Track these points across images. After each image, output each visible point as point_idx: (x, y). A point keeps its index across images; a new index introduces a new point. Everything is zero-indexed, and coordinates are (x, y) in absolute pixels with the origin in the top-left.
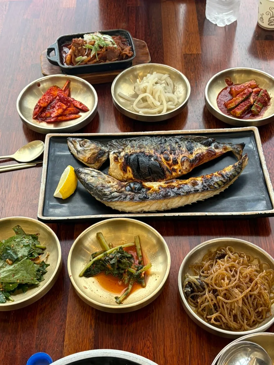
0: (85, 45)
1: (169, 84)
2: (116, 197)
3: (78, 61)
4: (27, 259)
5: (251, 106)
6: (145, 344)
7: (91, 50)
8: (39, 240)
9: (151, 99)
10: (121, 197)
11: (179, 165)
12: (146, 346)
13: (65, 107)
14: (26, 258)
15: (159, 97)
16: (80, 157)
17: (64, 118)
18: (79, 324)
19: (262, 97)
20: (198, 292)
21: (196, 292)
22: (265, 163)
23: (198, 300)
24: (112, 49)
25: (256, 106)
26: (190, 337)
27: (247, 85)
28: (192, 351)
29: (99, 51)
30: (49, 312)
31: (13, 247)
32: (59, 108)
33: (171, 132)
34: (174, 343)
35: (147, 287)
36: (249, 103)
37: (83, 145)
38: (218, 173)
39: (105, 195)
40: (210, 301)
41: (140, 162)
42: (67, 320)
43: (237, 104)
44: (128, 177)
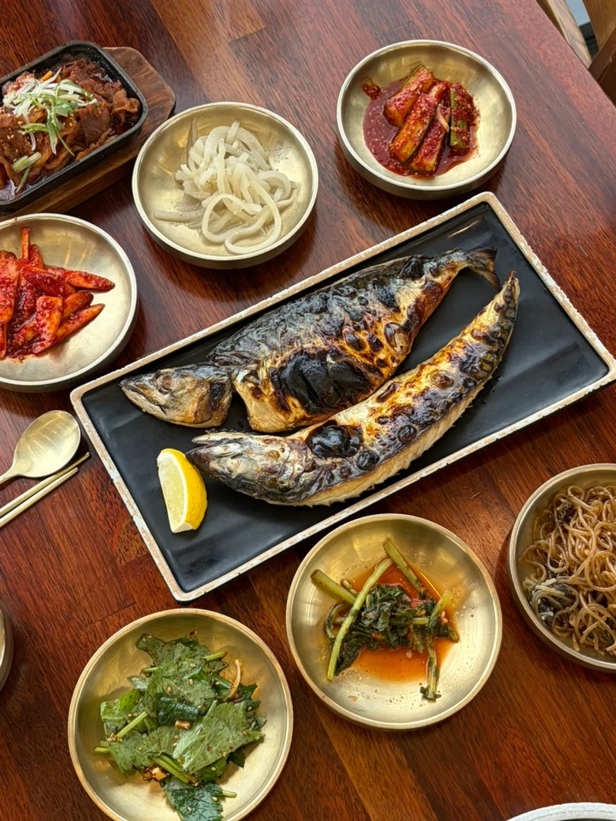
0: (24, 127)
1: (248, 144)
2: (312, 483)
3: (22, 169)
4: (218, 704)
5: (448, 135)
6: (514, 747)
7: (45, 134)
8: (201, 643)
9: (236, 205)
10: (322, 479)
11: (385, 347)
12: (517, 750)
13: (59, 302)
14: (215, 701)
15: (251, 190)
16: (174, 416)
17: (71, 327)
18: (376, 769)
19: (459, 105)
20: (564, 607)
21: (560, 609)
22: (545, 270)
23: (572, 623)
24: (90, 111)
25: (458, 132)
26: (582, 692)
27: (415, 87)
28: (599, 717)
29: (62, 131)
30: (308, 775)
31: (171, 692)
32: (50, 313)
33: (327, 273)
34: (562, 718)
35: (461, 638)
36: (441, 133)
37: (167, 387)
38: (472, 336)
39: (287, 489)
40: (597, 617)
41: (309, 379)
42: (351, 775)
43: (417, 144)
44: (296, 418)
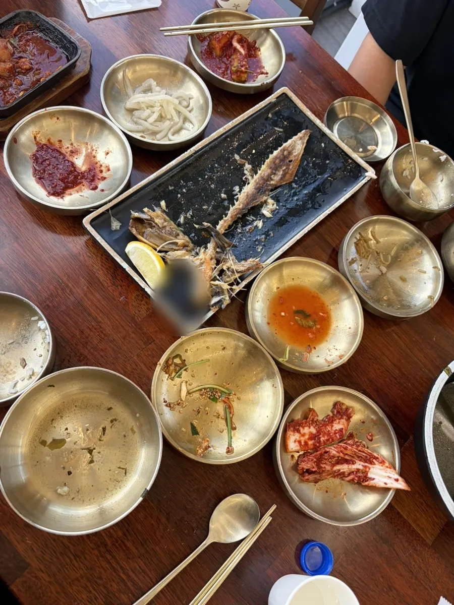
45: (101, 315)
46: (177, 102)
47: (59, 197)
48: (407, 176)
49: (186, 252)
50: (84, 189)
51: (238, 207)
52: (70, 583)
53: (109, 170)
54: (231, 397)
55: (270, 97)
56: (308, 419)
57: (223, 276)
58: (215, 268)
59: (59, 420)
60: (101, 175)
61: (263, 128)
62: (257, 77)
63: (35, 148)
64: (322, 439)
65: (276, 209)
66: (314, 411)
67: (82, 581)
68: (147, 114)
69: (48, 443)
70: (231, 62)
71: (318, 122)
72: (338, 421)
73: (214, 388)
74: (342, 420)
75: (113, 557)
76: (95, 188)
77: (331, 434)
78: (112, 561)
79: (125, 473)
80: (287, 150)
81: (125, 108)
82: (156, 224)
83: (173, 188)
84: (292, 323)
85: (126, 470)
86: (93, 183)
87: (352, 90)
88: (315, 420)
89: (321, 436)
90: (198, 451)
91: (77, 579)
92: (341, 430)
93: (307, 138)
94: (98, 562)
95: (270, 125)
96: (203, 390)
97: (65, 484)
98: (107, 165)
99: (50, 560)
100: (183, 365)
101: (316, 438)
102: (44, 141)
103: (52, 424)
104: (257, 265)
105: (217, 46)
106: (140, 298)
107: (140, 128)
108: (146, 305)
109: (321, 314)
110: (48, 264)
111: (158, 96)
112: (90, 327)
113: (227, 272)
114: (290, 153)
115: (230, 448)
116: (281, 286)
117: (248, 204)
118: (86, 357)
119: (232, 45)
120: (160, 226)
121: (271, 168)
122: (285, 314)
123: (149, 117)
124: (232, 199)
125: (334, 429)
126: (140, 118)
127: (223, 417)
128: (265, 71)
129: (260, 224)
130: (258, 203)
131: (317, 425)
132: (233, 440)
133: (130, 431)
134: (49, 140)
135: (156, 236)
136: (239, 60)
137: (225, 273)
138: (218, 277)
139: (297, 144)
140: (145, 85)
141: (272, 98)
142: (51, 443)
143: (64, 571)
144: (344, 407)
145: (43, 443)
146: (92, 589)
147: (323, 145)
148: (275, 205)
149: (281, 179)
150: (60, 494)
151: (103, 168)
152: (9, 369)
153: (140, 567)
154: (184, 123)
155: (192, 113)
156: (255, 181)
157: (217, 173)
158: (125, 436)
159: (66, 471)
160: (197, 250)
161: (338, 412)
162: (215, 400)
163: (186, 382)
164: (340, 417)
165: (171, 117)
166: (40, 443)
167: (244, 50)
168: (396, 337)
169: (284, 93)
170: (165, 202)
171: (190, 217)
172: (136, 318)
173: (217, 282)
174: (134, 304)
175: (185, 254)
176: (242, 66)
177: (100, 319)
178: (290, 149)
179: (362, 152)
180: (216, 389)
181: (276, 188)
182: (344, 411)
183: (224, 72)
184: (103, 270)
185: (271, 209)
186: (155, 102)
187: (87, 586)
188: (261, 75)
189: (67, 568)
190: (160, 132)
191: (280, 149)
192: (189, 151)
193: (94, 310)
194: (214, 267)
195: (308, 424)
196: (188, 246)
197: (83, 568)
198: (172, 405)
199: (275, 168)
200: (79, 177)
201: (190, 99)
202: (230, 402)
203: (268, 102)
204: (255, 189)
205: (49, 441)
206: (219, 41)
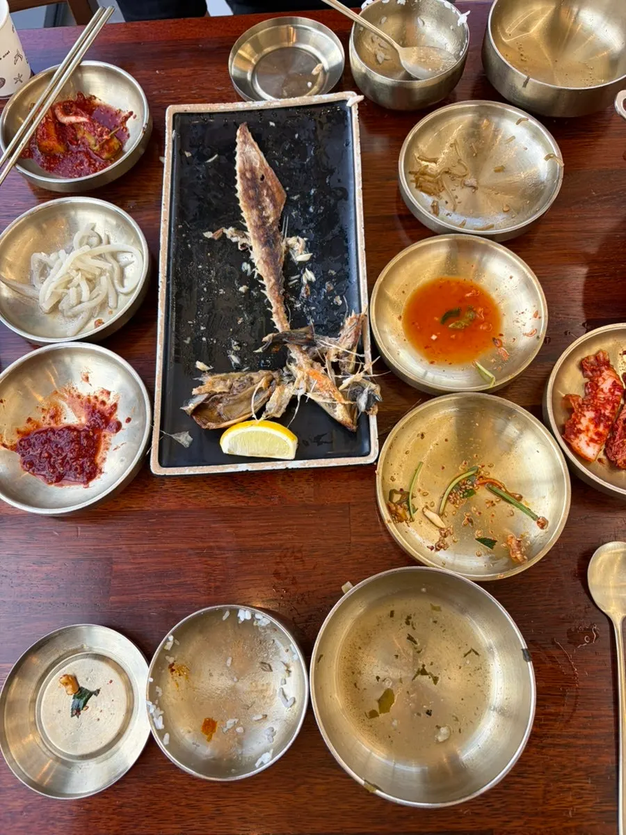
45: (273, 538)
46: (86, 248)
47: (98, 475)
48: (385, 59)
49: (281, 387)
50: (110, 440)
51: (271, 283)
52: (544, 802)
53: (109, 393)
54: (482, 472)
55: (167, 134)
56: (575, 410)
57: (342, 369)
58: (326, 370)
59: (361, 678)
60: (107, 407)
61: (197, 175)
62: (126, 129)
63: (17, 456)
64: (607, 413)
65: (306, 242)
66: (571, 395)
67: (551, 788)
68: (75, 295)
69: (378, 710)
70: (83, 144)
71: (240, 106)
72: (600, 379)
73: (458, 484)
74: (604, 374)
75: (553, 736)
76: (119, 426)
77: (610, 398)
78: (558, 741)
79: (477, 653)
80: (246, 170)
81: (46, 313)
82: (220, 393)
83: (189, 339)
84: (453, 336)
85: (474, 651)
86: (111, 424)
87: (229, 31)
88: (581, 402)
89: (603, 411)
90: (516, 558)
91: (546, 792)
92: (615, 385)
93: (249, 135)
94: (545, 756)
95: (199, 164)
96: (450, 496)
97: (438, 727)
98: (102, 390)
99: (503, 805)
100: (406, 495)
101: (602, 418)
102: (16, 439)
103: (359, 689)
104: (359, 319)
105: (51, 143)
106: (287, 479)
107: (84, 316)
108: (302, 479)
109: (468, 295)
110: (167, 550)
111: (63, 263)
112: (278, 561)
113: (342, 361)
114: (252, 170)
115: (539, 520)
116: (402, 313)
117: (276, 269)
118: (309, 592)
119: (62, 125)
120: (226, 390)
121: (253, 207)
122: (436, 335)
123: (79, 295)
124: (254, 282)
125: (606, 391)
126: (73, 307)
127: (498, 500)
128: (127, 113)
129: (309, 276)
130: (283, 256)
131: (587, 405)
132: (533, 510)
133: (434, 612)
134: (19, 432)
135: (234, 404)
136: (90, 132)
137: (340, 365)
138: (340, 377)
139: (247, 153)
140: (35, 266)
141: (169, 134)
142: (380, 706)
143: (526, 799)
144: (592, 360)
145: (373, 714)
146: (568, 785)
147: (272, 124)
148: (300, 239)
149: (275, 206)
150: (444, 741)
151: (101, 398)
152: (260, 688)
153: (585, 717)
154: (118, 262)
155: (112, 241)
156: (254, 238)
157: (210, 273)
158: (435, 622)
159: (424, 715)
160: (286, 372)
161: (592, 371)
162: (471, 493)
163: (427, 507)
164: (599, 373)
165: (99, 270)
166: (371, 718)
167: (82, 116)
168: (557, 234)
169: (174, 115)
170: (200, 361)
171: (239, 349)
172: (307, 502)
173: (346, 382)
174: (289, 492)
175: (280, 390)
176: (101, 135)
177: (278, 542)
178: (247, 167)
179: (313, 85)
180: (460, 481)
181: (281, 221)
182: (596, 364)
183: (90, 161)
184: (223, 494)
185: (302, 248)
186: (68, 273)
187: (561, 788)
188: (127, 122)
189: (526, 794)
190: (107, 297)
191: (238, 178)
192: (160, 284)
193: (262, 541)
194: (322, 370)
195: (579, 415)
196: (273, 379)
197: (540, 777)
198: (442, 545)
199: (256, 203)
200: (91, 434)
201: (93, 229)
202: (487, 479)
203: (171, 144)
204: (263, 247)
205: (376, 707)
206: (48, 136)
